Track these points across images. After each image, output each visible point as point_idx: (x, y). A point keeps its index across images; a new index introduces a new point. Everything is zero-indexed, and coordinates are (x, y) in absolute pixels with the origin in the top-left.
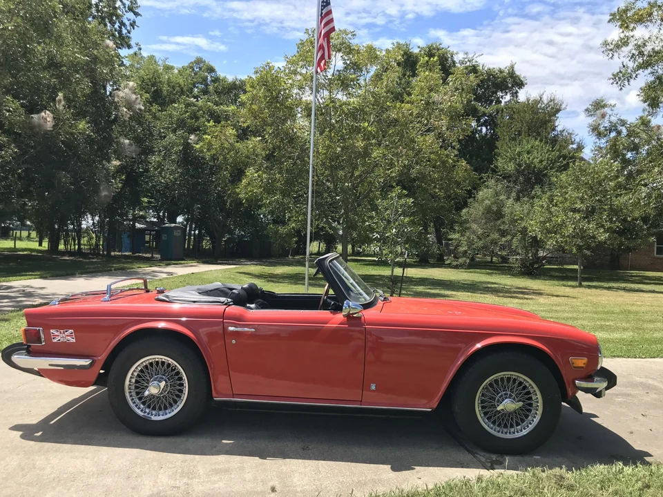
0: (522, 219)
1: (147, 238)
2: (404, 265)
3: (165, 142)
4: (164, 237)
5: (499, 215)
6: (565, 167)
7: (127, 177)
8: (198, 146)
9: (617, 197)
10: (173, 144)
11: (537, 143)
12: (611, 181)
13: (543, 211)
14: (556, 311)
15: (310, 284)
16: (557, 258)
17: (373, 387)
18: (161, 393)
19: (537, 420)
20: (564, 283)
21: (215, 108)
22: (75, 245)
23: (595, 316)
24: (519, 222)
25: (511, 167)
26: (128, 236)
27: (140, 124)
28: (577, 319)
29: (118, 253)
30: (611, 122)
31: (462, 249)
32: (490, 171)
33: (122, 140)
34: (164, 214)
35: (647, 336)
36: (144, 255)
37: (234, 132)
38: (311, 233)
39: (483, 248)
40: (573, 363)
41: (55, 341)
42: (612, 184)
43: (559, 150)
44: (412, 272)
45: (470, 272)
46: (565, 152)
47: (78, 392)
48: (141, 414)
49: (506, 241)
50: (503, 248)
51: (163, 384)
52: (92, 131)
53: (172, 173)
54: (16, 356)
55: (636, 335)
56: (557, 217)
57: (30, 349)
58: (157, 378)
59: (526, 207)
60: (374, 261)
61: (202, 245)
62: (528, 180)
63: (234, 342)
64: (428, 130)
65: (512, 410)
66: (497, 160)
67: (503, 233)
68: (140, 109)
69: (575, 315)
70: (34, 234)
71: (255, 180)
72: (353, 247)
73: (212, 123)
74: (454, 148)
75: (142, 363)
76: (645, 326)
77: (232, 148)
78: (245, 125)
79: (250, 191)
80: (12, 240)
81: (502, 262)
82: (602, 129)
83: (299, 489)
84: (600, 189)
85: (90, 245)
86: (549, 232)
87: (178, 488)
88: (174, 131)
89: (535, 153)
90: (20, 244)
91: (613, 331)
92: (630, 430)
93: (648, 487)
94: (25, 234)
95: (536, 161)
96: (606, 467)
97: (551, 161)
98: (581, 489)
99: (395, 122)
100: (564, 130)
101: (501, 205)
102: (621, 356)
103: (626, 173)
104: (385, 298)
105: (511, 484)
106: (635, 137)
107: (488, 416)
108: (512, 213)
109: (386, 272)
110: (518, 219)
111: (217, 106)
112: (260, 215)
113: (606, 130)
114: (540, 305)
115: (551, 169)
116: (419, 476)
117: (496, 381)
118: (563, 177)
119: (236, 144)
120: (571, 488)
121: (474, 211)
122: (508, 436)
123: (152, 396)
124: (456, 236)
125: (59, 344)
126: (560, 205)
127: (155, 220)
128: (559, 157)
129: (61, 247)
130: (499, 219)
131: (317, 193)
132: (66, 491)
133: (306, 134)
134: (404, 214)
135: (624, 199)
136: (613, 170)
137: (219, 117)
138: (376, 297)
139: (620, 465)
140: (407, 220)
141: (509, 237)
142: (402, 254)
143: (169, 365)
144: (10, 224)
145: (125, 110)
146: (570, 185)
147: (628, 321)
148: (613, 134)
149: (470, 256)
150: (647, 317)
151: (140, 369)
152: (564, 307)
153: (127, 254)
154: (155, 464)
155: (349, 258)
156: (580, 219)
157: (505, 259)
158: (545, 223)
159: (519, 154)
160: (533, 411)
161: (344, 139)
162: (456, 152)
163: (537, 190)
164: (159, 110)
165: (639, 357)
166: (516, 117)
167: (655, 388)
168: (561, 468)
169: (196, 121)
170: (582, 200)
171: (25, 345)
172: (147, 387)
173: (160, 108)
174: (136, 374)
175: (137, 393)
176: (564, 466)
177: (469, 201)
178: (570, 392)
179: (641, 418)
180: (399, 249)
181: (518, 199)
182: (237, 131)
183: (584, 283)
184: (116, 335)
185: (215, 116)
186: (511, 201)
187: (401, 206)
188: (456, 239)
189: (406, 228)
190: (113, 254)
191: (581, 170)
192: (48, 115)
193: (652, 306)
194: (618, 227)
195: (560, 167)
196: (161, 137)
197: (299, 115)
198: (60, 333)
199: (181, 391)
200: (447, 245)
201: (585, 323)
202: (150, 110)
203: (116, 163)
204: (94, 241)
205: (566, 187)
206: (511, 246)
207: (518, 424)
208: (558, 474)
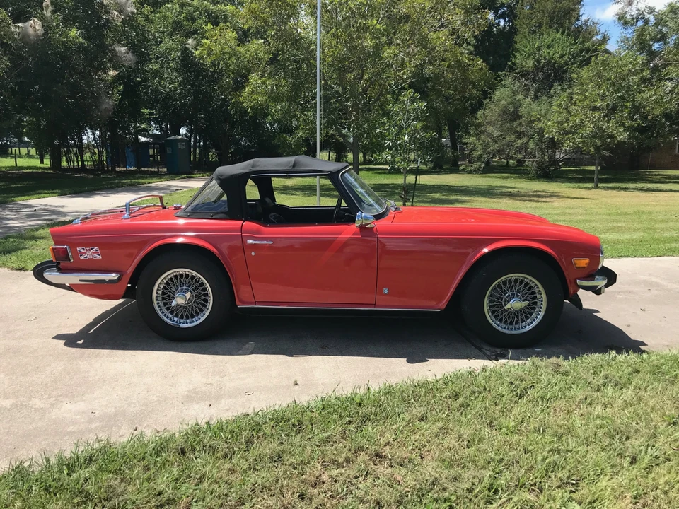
0: (539, 120)
1: (151, 152)
2: (417, 172)
3: (162, 48)
4: (169, 150)
5: (515, 116)
6: (587, 62)
7: (124, 88)
8: (197, 52)
9: (640, 93)
10: (171, 50)
11: (559, 35)
12: (635, 75)
13: (561, 110)
14: (569, 214)
15: (322, 195)
16: (574, 159)
17: (386, 291)
18: (188, 303)
19: (540, 317)
20: (580, 185)
21: (212, 7)
22: (78, 162)
23: (607, 217)
24: (535, 123)
25: (529, 64)
26: (132, 151)
27: (133, 28)
28: (589, 221)
29: (123, 169)
30: (639, 10)
31: (476, 153)
32: (507, 69)
33: (117, 49)
34: (166, 126)
35: (657, 235)
36: (150, 169)
37: (235, 35)
38: (321, 142)
39: (499, 151)
40: (575, 264)
41: (82, 258)
42: (636, 78)
43: (582, 43)
44: (424, 180)
45: (486, 177)
46: (588, 44)
47: (109, 304)
48: (170, 322)
49: (522, 144)
50: (519, 150)
51: (188, 295)
52: (84, 38)
53: (172, 81)
54: (47, 273)
55: (646, 235)
56: (576, 117)
57: (60, 266)
58: (182, 289)
59: (544, 107)
60: (386, 169)
61: (209, 158)
62: (547, 77)
63: (253, 254)
64: (442, 26)
65: (518, 309)
66: (515, 56)
67: (520, 135)
68: (132, 13)
69: (588, 217)
70: (33, 151)
71: (259, 87)
72: (364, 157)
73: (210, 26)
74: (470, 45)
75: (167, 276)
76: (657, 226)
77: (233, 53)
78: (246, 27)
79: (255, 100)
80: (12, 157)
81: (518, 166)
82: (628, 17)
83: (320, 383)
84: (623, 85)
85: (94, 161)
86: (567, 133)
87: (211, 384)
88: (170, 35)
89: (555, 47)
90: (22, 162)
91: (623, 233)
92: (627, 324)
93: (638, 372)
94: (24, 151)
95: (557, 56)
96: (601, 355)
97: (573, 55)
98: (575, 374)
99: (407, 18)
100: (588, 20)
101: (518, 106)
102: (628, 256)
103: (651, 65)
104: (396, 208)
105: (512, 372)
106: (663, 26)
107: (495, 314)
108: (529, 113)
109: (398, 180)
110: (535, 121)
111: (214, 5)
112: (265, 124)
113: (633, 19)
114: (555, 208)
115: (572, 64)
116: (429, 368)
117: (504, 283)
118: (585, 72)
119: (237, 48)
120: (566, 374)
121: (490, 113)
122: (514, 332)
123: (179, 306)
124: (471, 140)
125: (86, 260)
126: (579, 104)
127: (158, 132)
128: (581, 51)
129: (64, 164)
130: (515, 120)
131: (325, 100)
132: (111, 390)
133: (311, 34)
134: (417, 118)
135: (648, 95)
136: (638, 63)
137: (217, 17)
138: (387, 208)
139: (613, 353)
140: (420, 125)
141: (525, 139)
142: (415, 161)
143: (193, 277)
144: (7, 141)
145: (116, 13)
146: (591, 82)
147: (641, 222)
148: (640, 24)
149: (486, 160)
150: (660, 217)
151: (165, 281)
152: (577, 210)
153: (132, 169)
154: (188, 365)
155: (360, 167)
156: (599, 119)
157: (520, 163)
158: (562, 123)
159: (539, 49)
160: (537, 309)
161: (352, 39)
162: (472, 49)
163: (557, 88)
164: (152, 12)
165: (646, 257)
166: (537, 7)
167: (657, 285)
168: (559, 357)
169: (192, 23)
170: (603, 98)
171: (54, 263)
172: (174, 298)
173: (152, 10)
174: (162, 286)
175: (165, 304)
176: (561, 356)
177: (485, 101)
178: (571, 290)
179: (639, 312)
180: (412, 156)
181: (536, 98)
182: (237, 33)
183: (601, 185)
184: (140, 251)
185: (213, 17)
186: (528, 100)
187: (414, 110)
188: (470, 143)
189: (419, 134)
190: (118, 169)
191: (603, 64)
192: (37, 22)
193: (667, 206)
194: (639, 125)
195: (582, 61)
196: (157, 42)
197: (303, 13)
198: (87, 250)
199: (206, 301)
200: (462, 149)
201: (597, 225)
202: (142, 13)
203: (112, 73)
204: (96, 157)
205: (587, 84)
206: (528, 148)
207: (523, 321)
208: (555, 362)
